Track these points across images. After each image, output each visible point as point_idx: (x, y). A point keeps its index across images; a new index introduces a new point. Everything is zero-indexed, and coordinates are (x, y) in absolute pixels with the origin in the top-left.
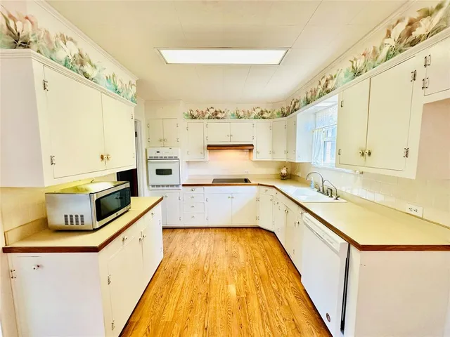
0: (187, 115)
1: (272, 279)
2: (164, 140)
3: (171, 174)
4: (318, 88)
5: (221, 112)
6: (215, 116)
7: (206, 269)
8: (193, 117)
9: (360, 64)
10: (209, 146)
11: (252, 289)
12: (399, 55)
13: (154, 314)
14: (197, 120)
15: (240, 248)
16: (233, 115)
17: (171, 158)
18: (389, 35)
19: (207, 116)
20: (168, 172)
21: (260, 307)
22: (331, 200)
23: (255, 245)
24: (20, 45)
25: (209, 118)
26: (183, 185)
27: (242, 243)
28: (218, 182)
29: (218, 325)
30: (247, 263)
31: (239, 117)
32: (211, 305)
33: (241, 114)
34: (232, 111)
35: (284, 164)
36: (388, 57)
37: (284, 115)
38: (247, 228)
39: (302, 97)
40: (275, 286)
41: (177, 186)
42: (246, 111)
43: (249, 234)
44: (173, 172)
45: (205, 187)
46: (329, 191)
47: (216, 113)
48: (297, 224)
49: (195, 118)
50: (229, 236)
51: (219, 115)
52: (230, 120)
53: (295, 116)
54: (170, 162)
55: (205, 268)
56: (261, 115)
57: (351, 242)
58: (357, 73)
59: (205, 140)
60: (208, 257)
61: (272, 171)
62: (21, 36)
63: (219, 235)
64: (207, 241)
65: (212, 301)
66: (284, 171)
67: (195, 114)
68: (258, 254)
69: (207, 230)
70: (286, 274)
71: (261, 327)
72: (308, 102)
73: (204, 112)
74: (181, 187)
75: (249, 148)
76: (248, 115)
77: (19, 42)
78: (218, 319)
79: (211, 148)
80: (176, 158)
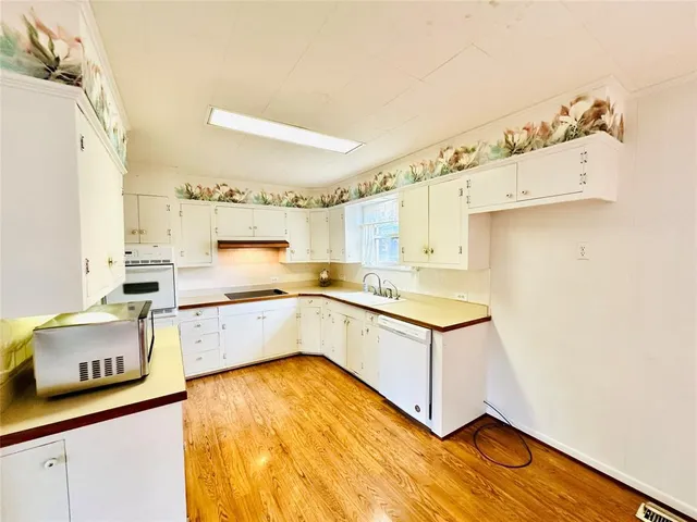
0: (180, 192)
1: (347, 403)
2: (141, 232)
3: (157, 290)
4: (374, 183)
5: (239, 192)
6: (230, 197)
7: (260, 421)
8: (192, 196)
9: (419, 171)
10: (220, 242)
11: (332, 419)
12: (450, 174)
13: (218, 498)
14: (200, 201)
15: (290, 384)
16: (257, 198)
17: (157, 263)
18: (442, 155)
19: (216, 196)
20: (152, 287)
21: (350, 431)
22: (393, 300)
23: (308, 375)
24: (59, 77)
25: (219, 200)
26: (180, 308)
27: (291, 377)
28: (236, 298)
29: (315, 466)
30: (311, 397)
31: (266, 203)
32: (294, 453)
33: (269, 198)
34: (256, 193)
35: (321, 267)
36: (442, 173)
37: (325, 205)
38: (285, 358)
39: (353, 189)
40: (354, 408)
41: (169, 310)
42: (276, 194)
43: (292, 364)
44: (160, 286)
45: (221, 307)
46: (388, 292)
47: (231, 193)
48: (365, 332)
49: (196, 198)
50: (267, 374)
51: (237, 197)
52: (253, 206)
53: (343, 208)
54: (158, 270)
55: (257, 420)
56: (295, 203)
57: (433, 328)
58: (417, 179)
59: (213, 231)
60: (253, 407)
61: (308, 277)
62: (61, 64)
63: (250, 377)
64: (236, 388)
65: (292, 448)
66: (324, 275)
67: (196, 191)
68: (317, 384)
69: (225, 374)
70: (358, 393)
71: (362, 449)
72: (361, 195)
73: (212, 189)
74: (176, 311)
75: (278, 246)
76: (278, 201)
77: (58, 72)
78: (312, 462)
79: (223, 245)
80: (167, 263)
